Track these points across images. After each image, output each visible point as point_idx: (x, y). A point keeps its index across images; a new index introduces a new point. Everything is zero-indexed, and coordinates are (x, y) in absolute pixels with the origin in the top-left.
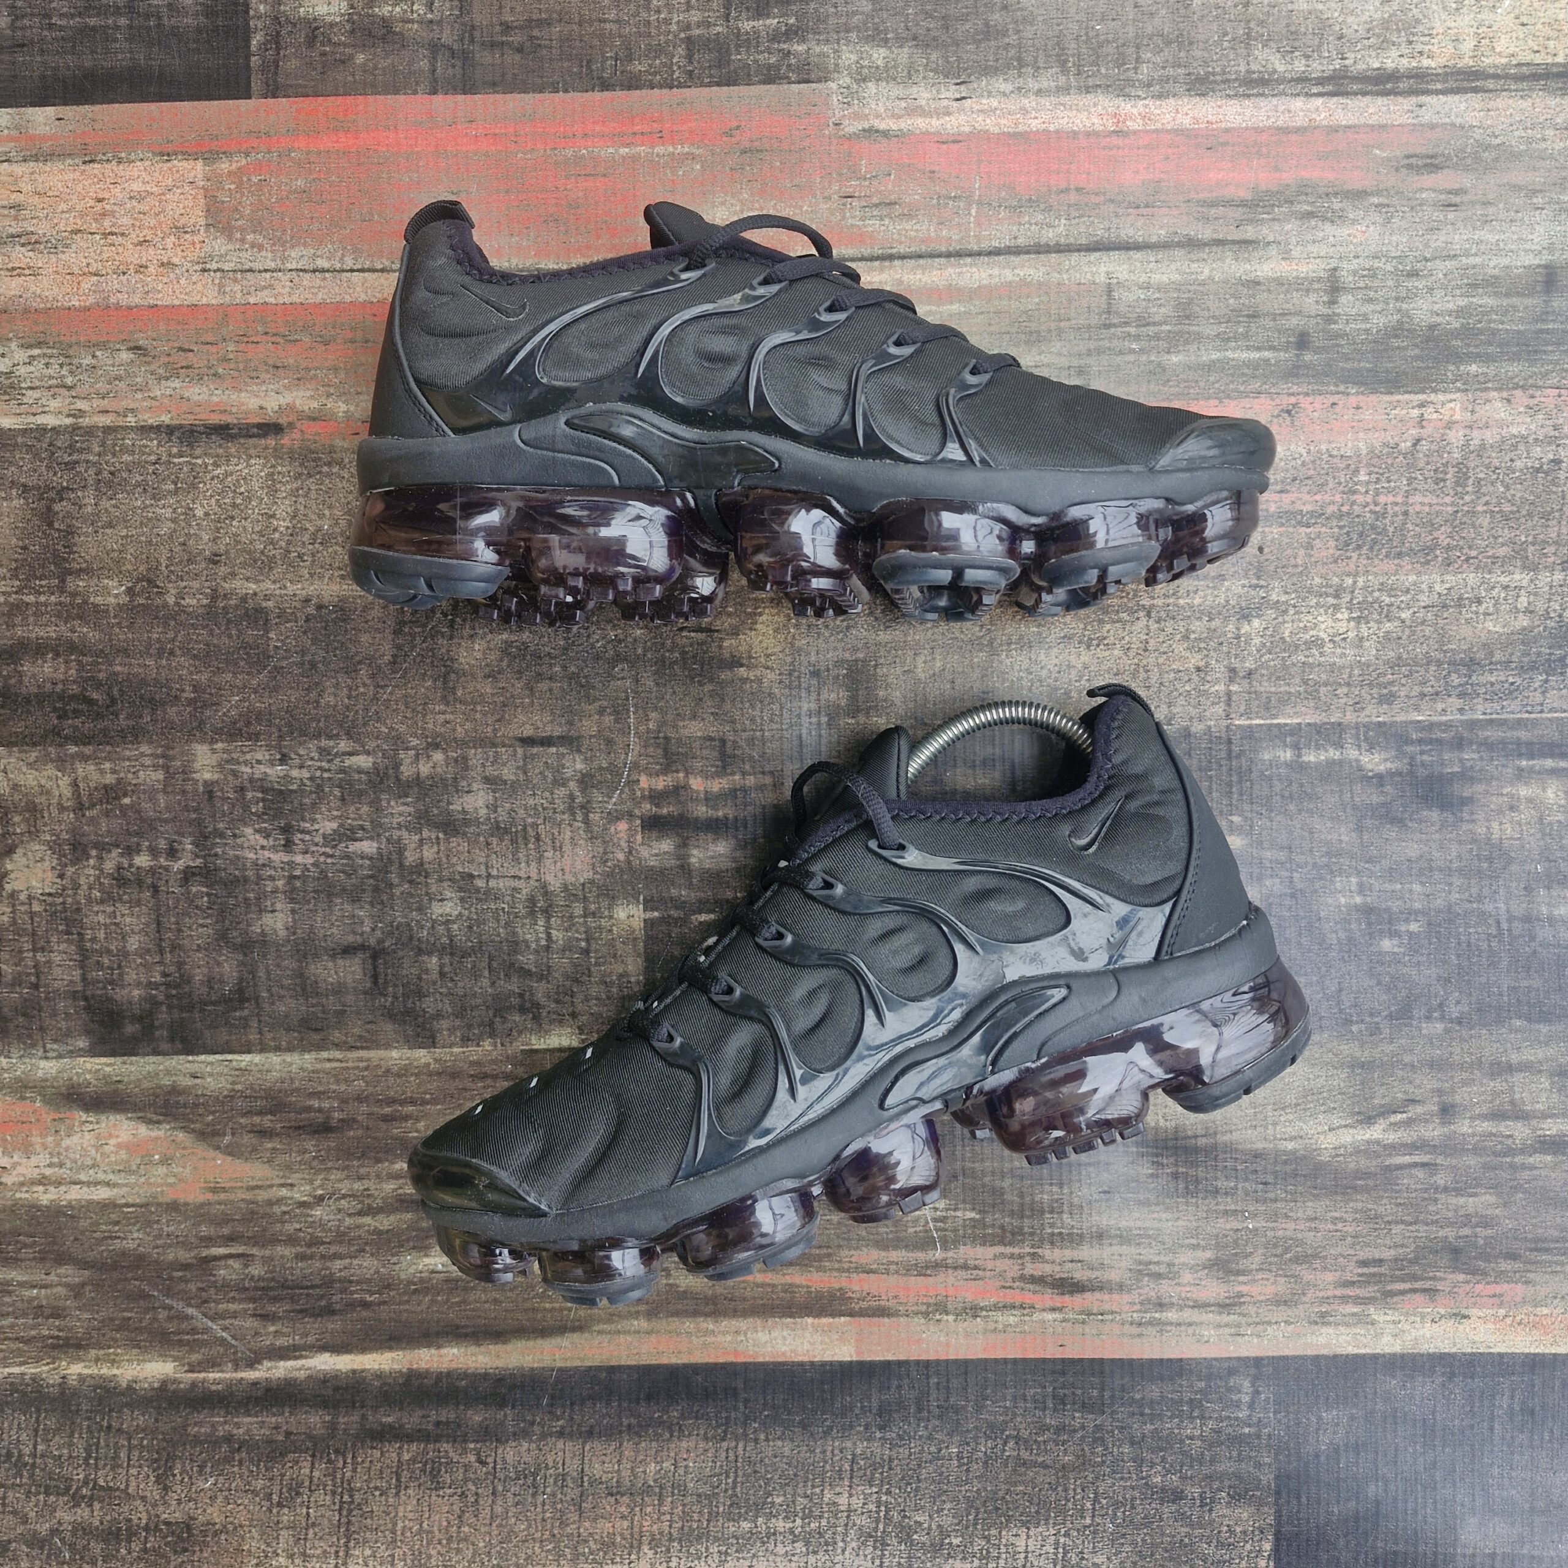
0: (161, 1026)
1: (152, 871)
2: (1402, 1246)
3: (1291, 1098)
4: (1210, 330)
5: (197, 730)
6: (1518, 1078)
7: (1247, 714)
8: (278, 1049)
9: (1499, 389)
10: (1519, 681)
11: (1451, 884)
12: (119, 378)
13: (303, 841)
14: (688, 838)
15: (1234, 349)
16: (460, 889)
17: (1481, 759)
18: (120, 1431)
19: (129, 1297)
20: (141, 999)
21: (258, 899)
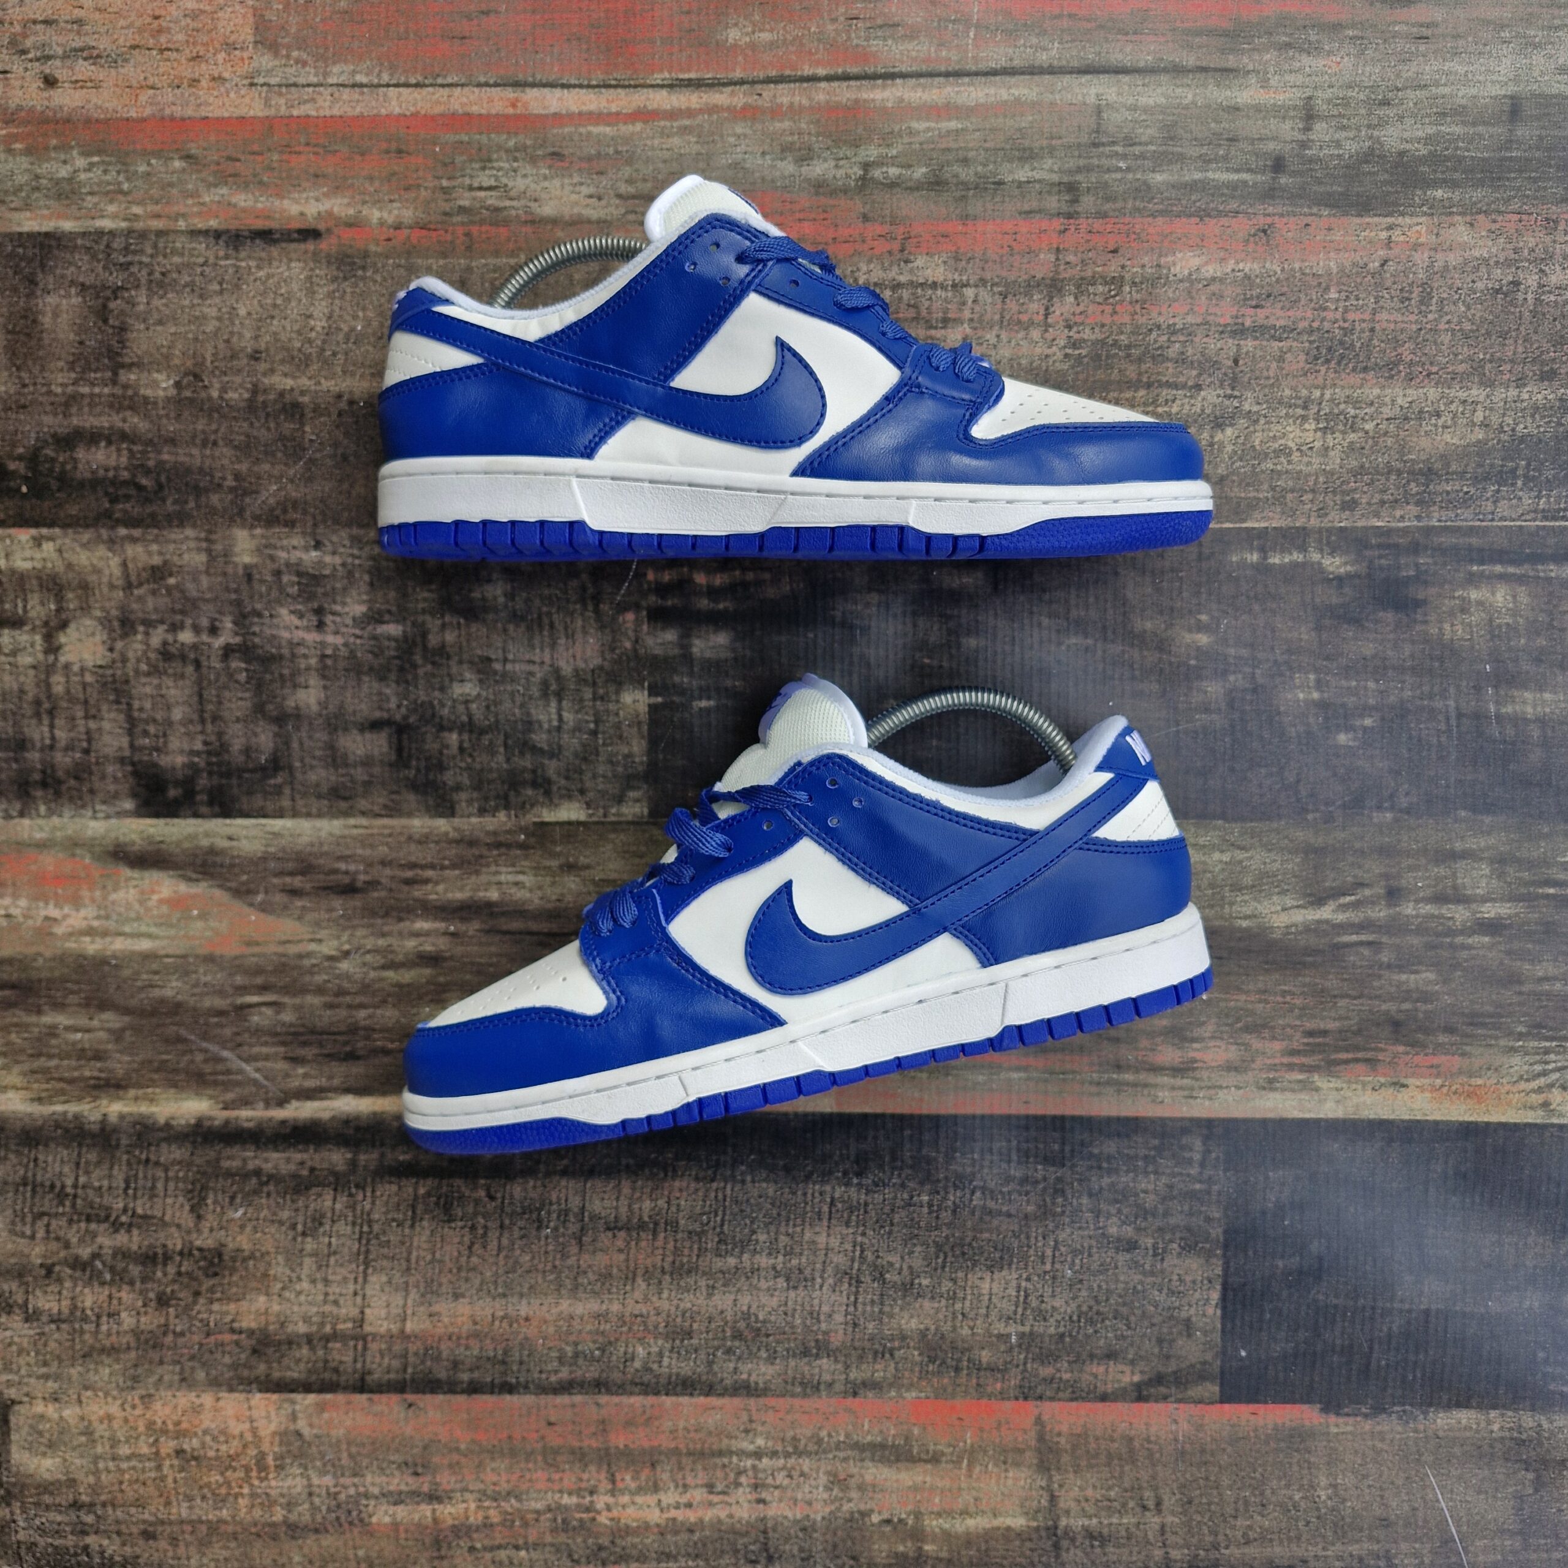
0: (201, 792)
1: (195, 647)
2: (1347, 1018)
3: (1248, 880)
4: (1195, 152)
5: (237, 515)
6: (1461, 864)
8: (309, 815)
9: (1463, 214)
10: (1473, 491)
11: (1404, 682)
12: (171, 185)
13: (334, 622)
14: (691, 629)
15: (1215, 171)
16: (479, 672)
17: (1435, 563)
18: (157, 1163)
19: (167, 1041)
20: (184, 765)
21: (293, 675)
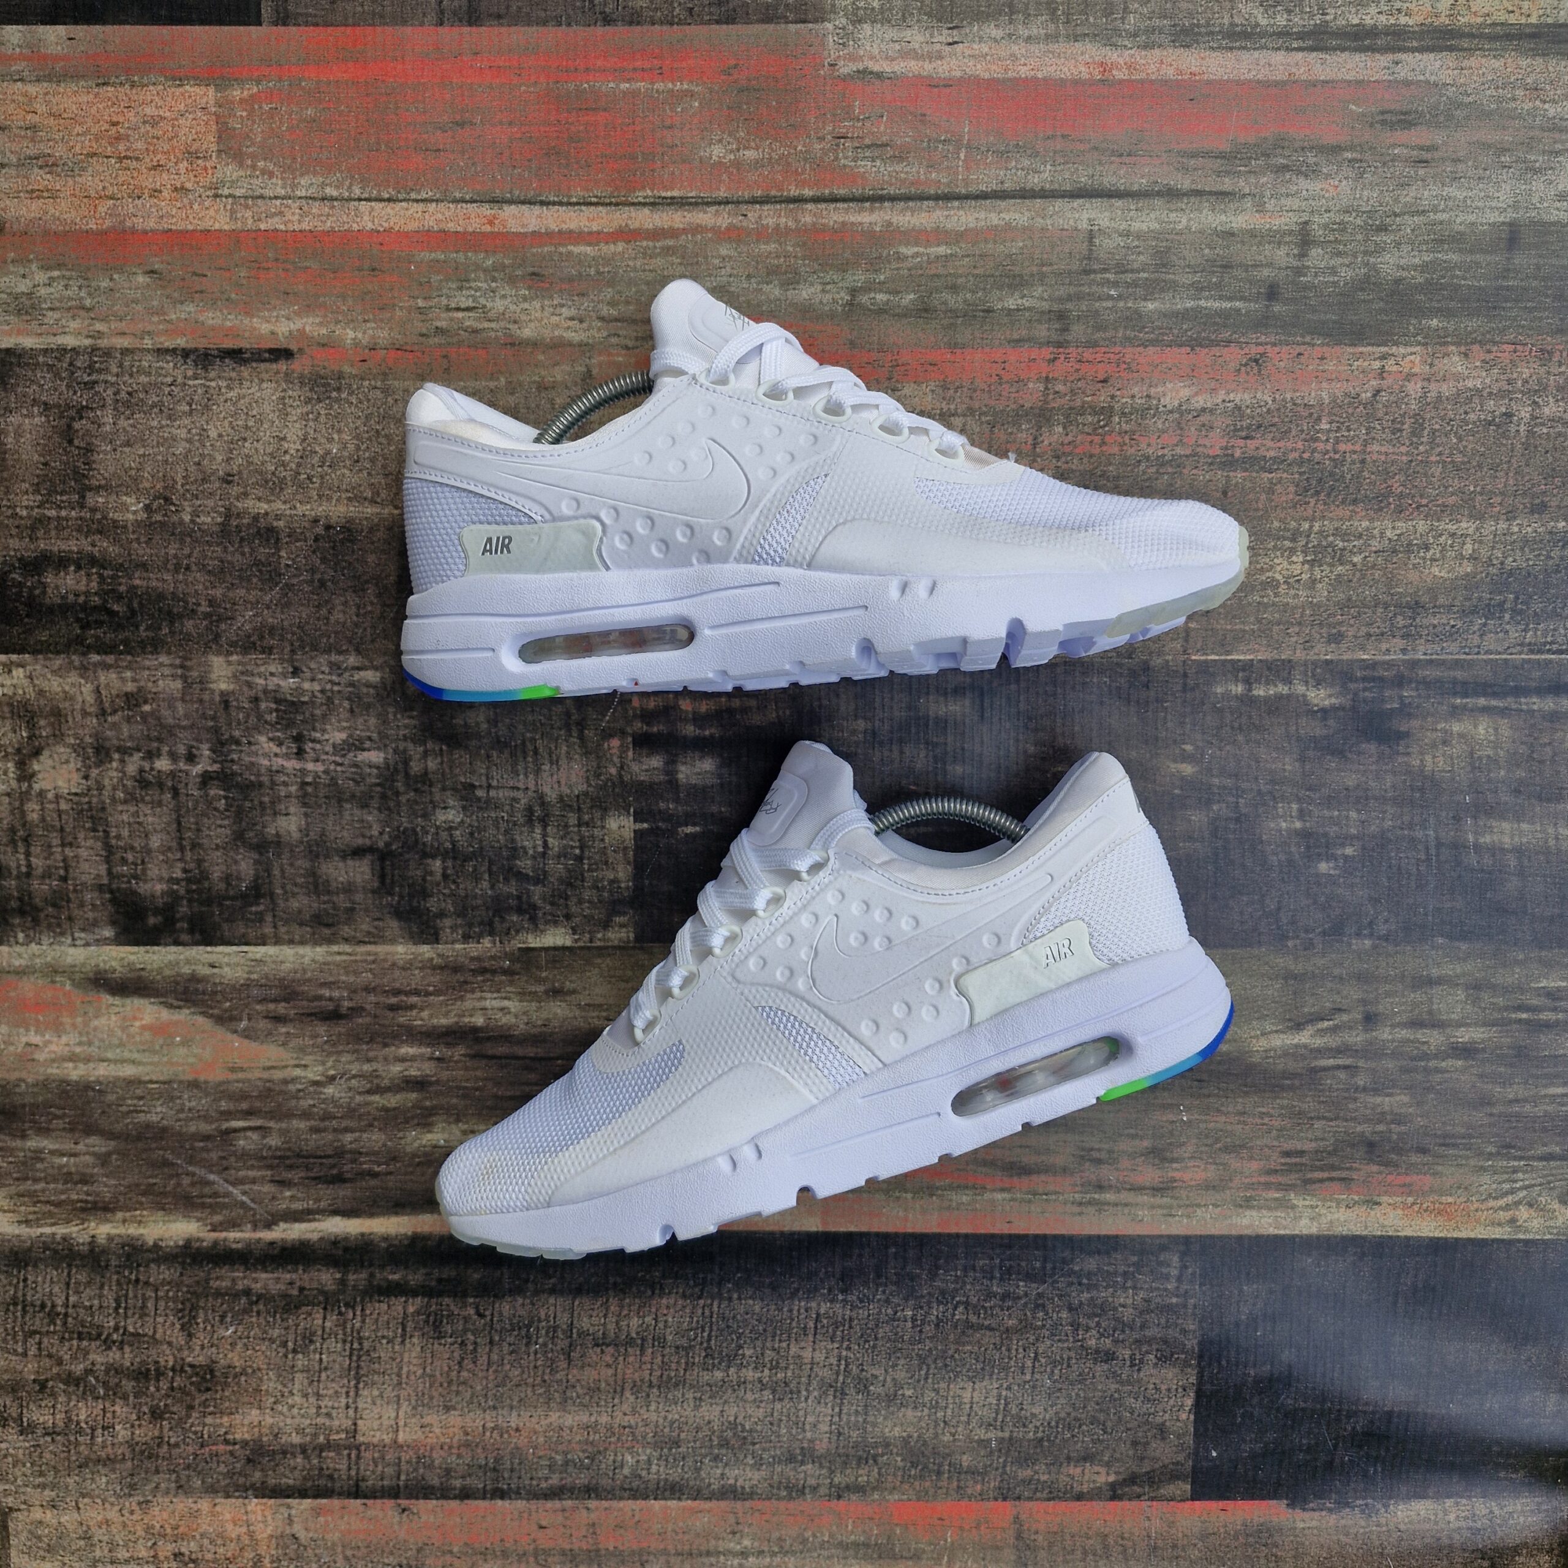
0: (182, 919)
1: (172, 774)
2: (1322, 1139)
5: (213, 642)
6: (1436, 990)
7: (1203, 650)
8: (291, 942)
9: (1458, 344)
10: (1459, 624)
11: (1385, 812)
12: (136, 301)
13: (314, 749)
14: (676, 755)
15: (1207, 299)
16: (462, 798)
17: (1419, 696)
18: (147, 1283)
19: (153, 1165)
20: (163, 893)
21: (273, 803)
